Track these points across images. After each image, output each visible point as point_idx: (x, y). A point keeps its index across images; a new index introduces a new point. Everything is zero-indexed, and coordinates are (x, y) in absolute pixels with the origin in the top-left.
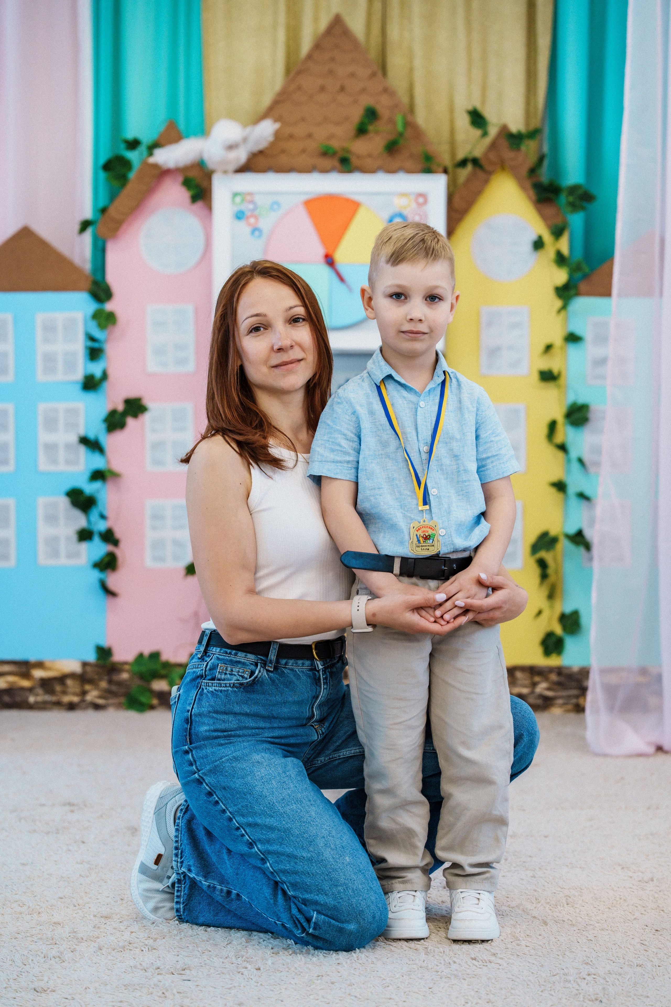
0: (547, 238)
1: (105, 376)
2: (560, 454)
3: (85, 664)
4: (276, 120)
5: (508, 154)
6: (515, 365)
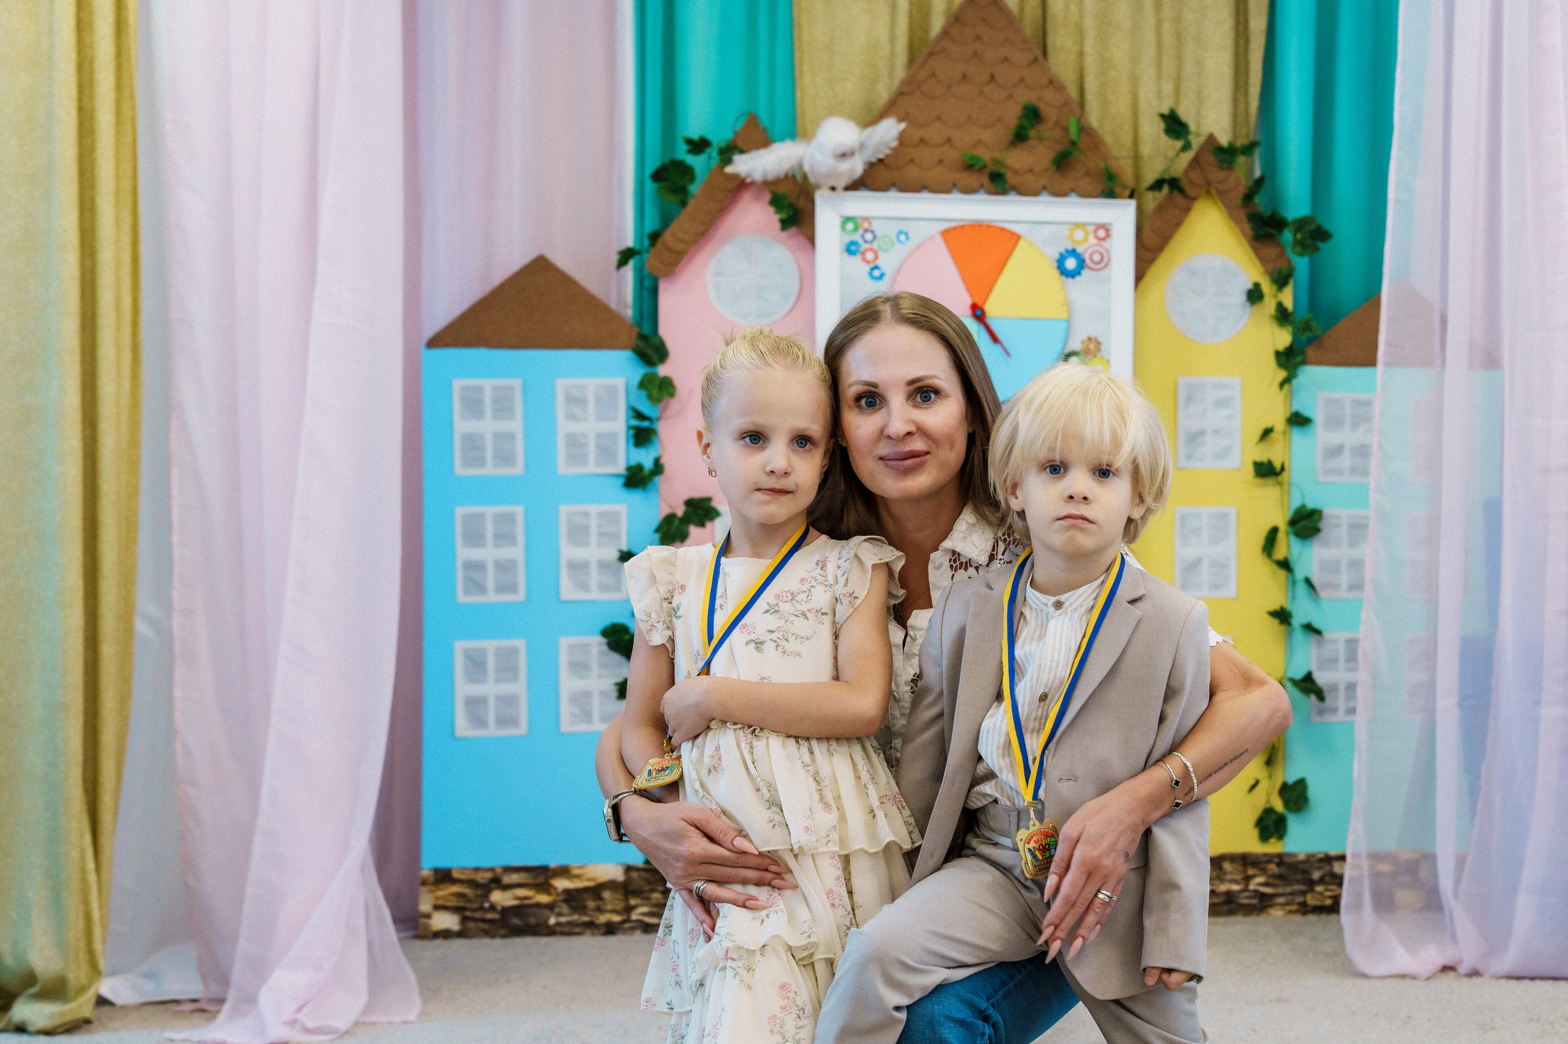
0: (1267, 287)
1: (658, 467)
2: (1282, 573)
3: (629, 869)
4: (900, 120)
5: (1217, 175)
6: (1223, 454)
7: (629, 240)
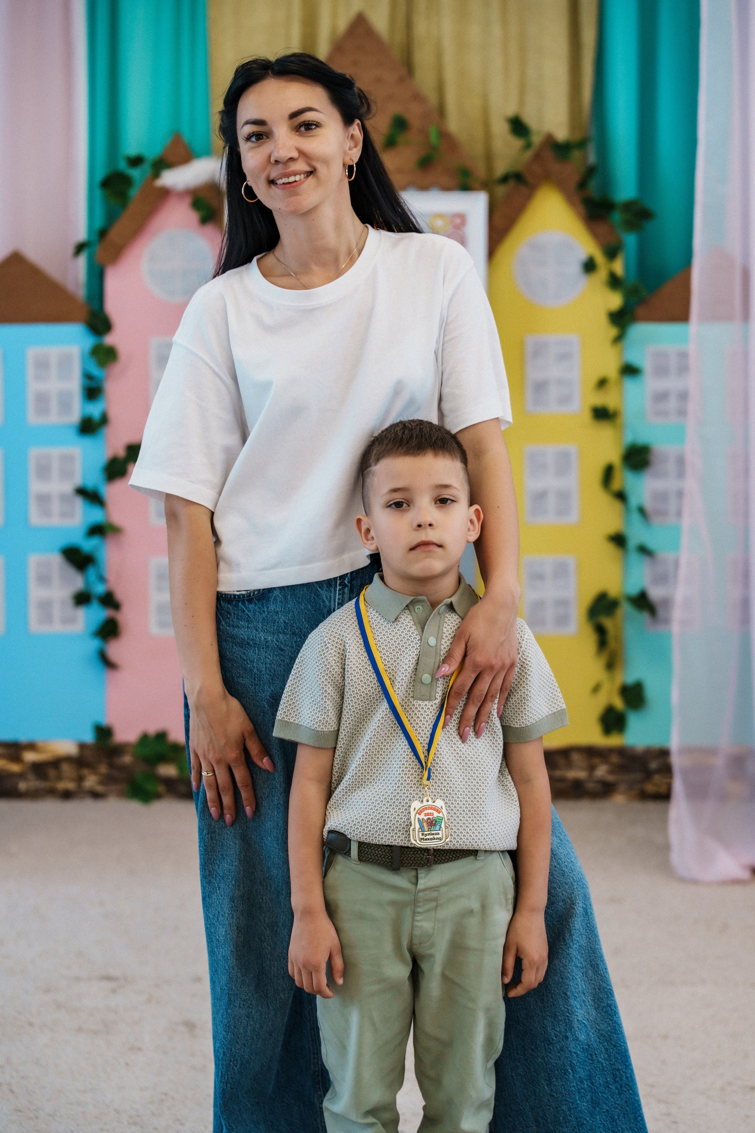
0: (600, 259)
1: (104, 420)
2: (619, 503)
3: (82, 746)
5: (555, 166)
6: (565, 400)
7: (82, 234)
